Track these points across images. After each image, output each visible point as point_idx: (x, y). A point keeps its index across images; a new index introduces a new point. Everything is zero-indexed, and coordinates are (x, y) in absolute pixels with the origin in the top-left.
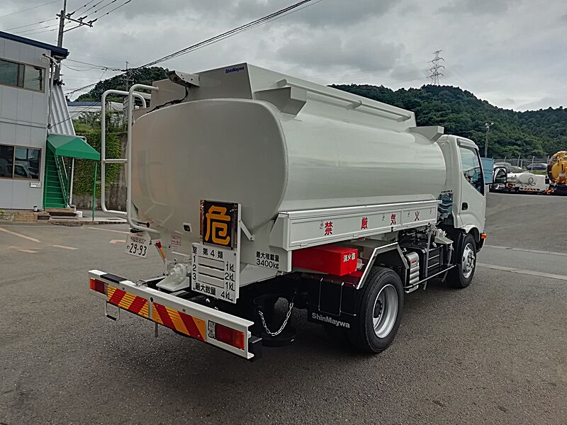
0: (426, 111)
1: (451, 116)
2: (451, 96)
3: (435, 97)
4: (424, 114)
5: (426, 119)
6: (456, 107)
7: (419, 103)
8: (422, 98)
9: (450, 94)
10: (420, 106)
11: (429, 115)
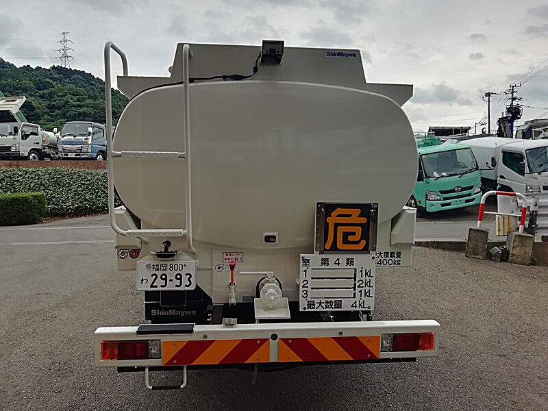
0: (61, 94)
1: (88, 101)
2: (84, 81)
3: (67, 80)
4: (59, 96)
5: (62, 102)
6: (91, 93)
7: (51, 84)
8: (53, 79)
9: (82, 78)
10: (53, 87)
11: (65, 98)
